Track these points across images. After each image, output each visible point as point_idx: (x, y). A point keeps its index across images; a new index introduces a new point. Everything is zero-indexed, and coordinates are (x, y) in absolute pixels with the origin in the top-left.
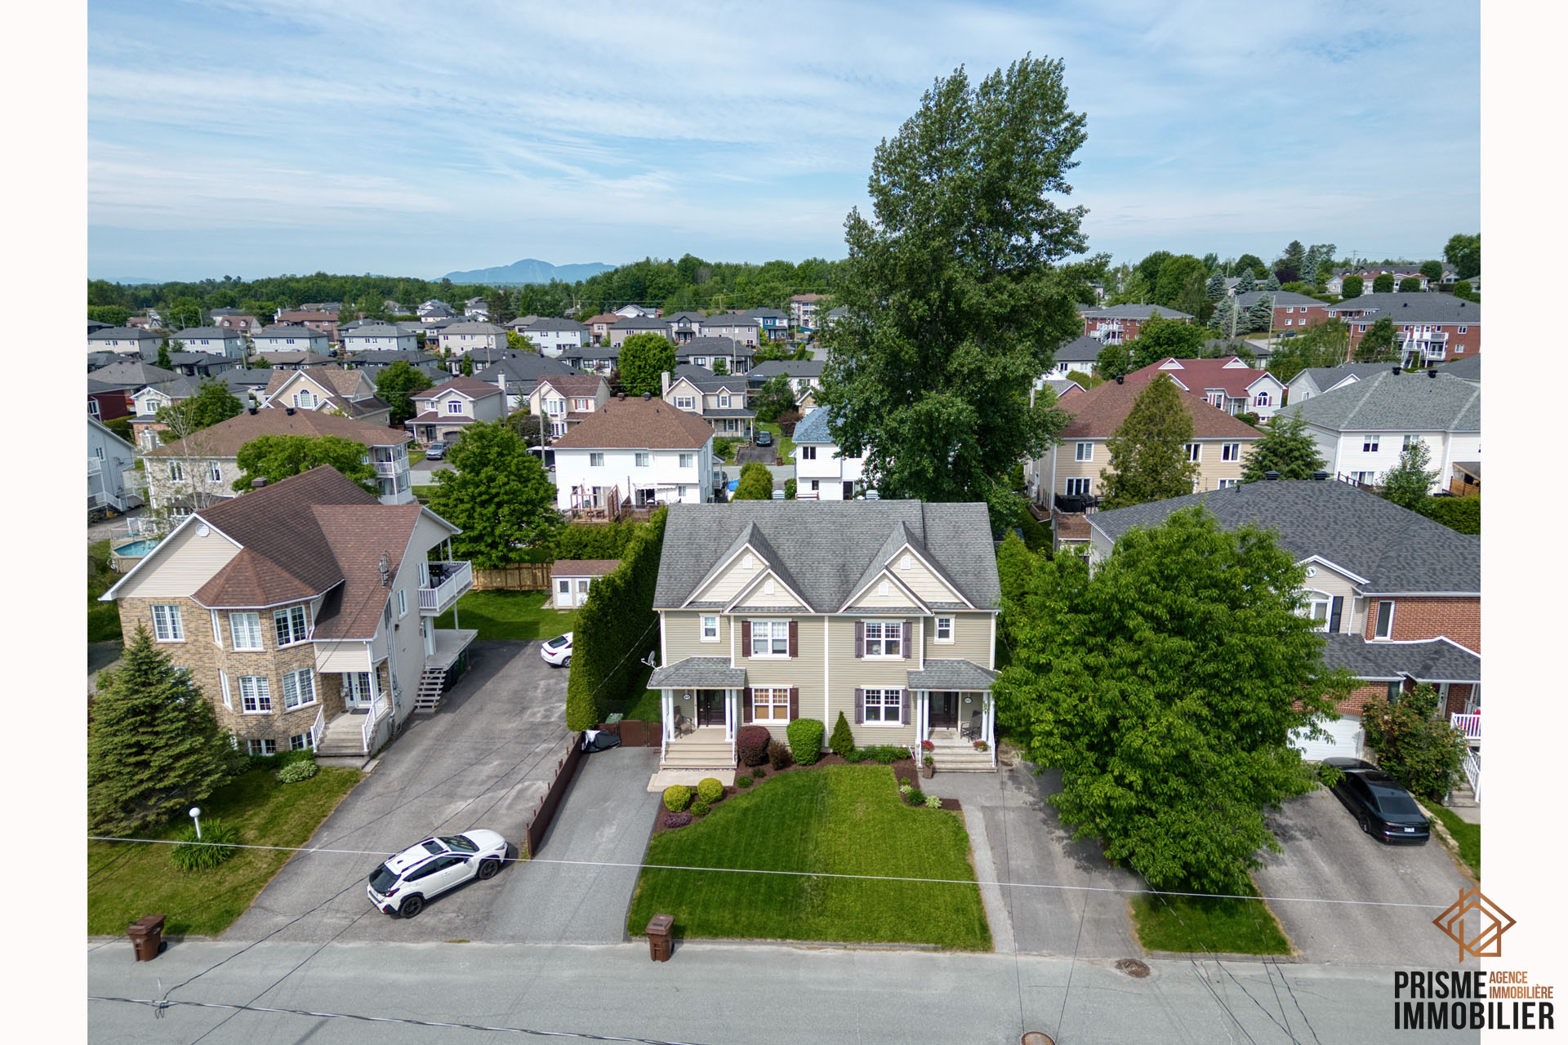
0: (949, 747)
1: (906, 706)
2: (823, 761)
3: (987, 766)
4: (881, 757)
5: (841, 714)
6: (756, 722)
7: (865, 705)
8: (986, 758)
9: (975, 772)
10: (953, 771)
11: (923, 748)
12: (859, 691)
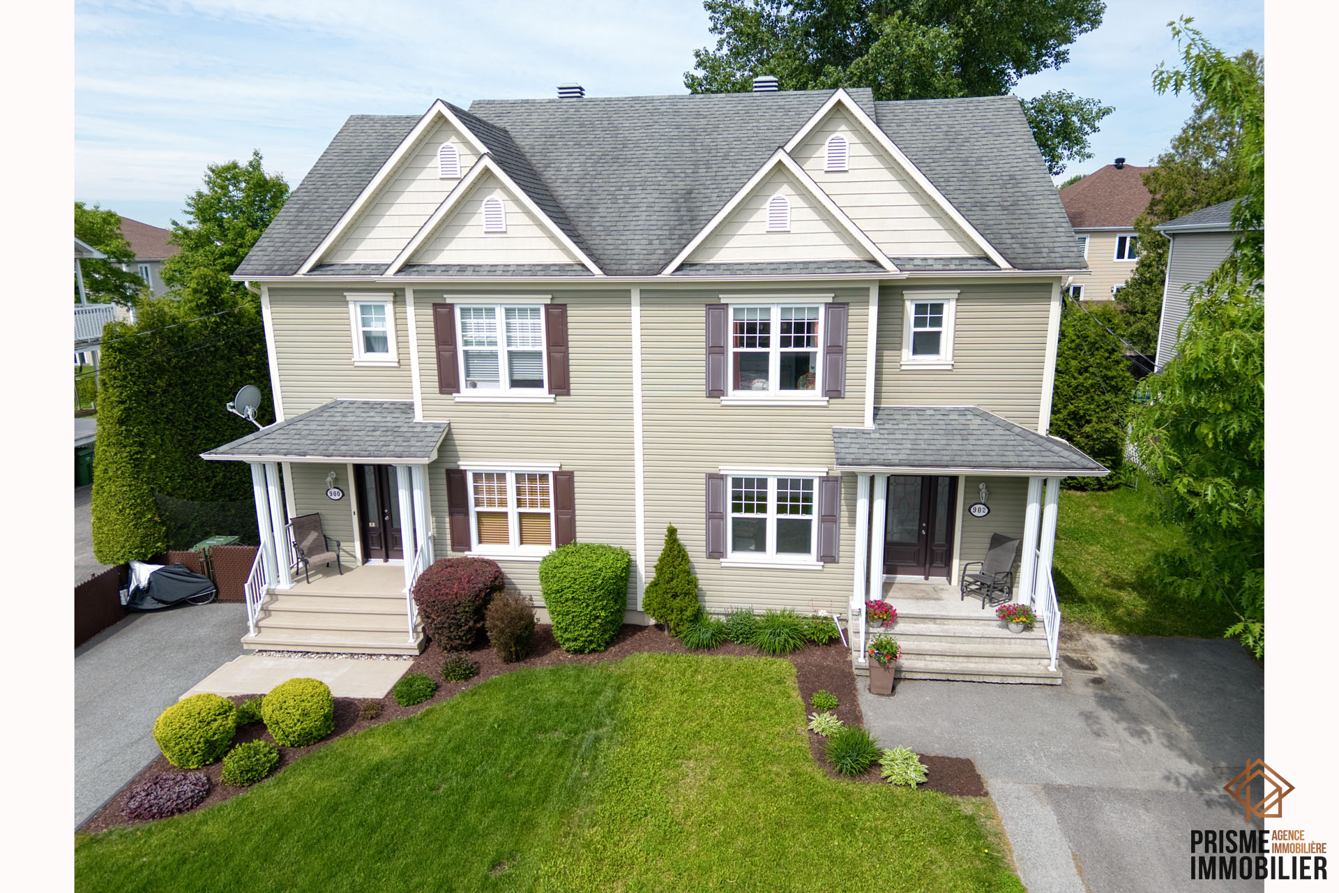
0: (933, 619)
1: (830, 518)
2: (627, 644)
3: (1035, 667)
4: (764, 638)
5: (672, 532)
6: (478, 550)
7: (730, 515)
8: (1029, 649)
9: (1003, 682)
10: (947, 679)
11: (869, 618)
12: (715, 480)
